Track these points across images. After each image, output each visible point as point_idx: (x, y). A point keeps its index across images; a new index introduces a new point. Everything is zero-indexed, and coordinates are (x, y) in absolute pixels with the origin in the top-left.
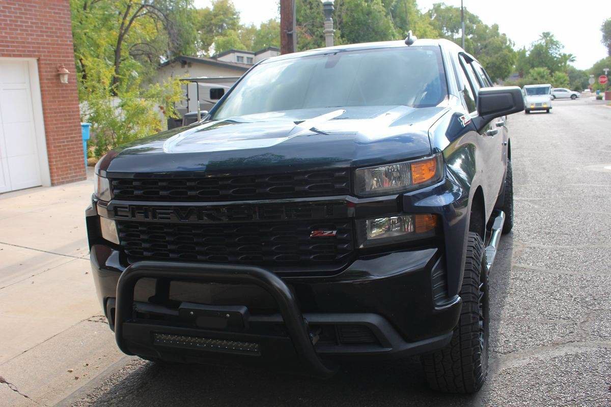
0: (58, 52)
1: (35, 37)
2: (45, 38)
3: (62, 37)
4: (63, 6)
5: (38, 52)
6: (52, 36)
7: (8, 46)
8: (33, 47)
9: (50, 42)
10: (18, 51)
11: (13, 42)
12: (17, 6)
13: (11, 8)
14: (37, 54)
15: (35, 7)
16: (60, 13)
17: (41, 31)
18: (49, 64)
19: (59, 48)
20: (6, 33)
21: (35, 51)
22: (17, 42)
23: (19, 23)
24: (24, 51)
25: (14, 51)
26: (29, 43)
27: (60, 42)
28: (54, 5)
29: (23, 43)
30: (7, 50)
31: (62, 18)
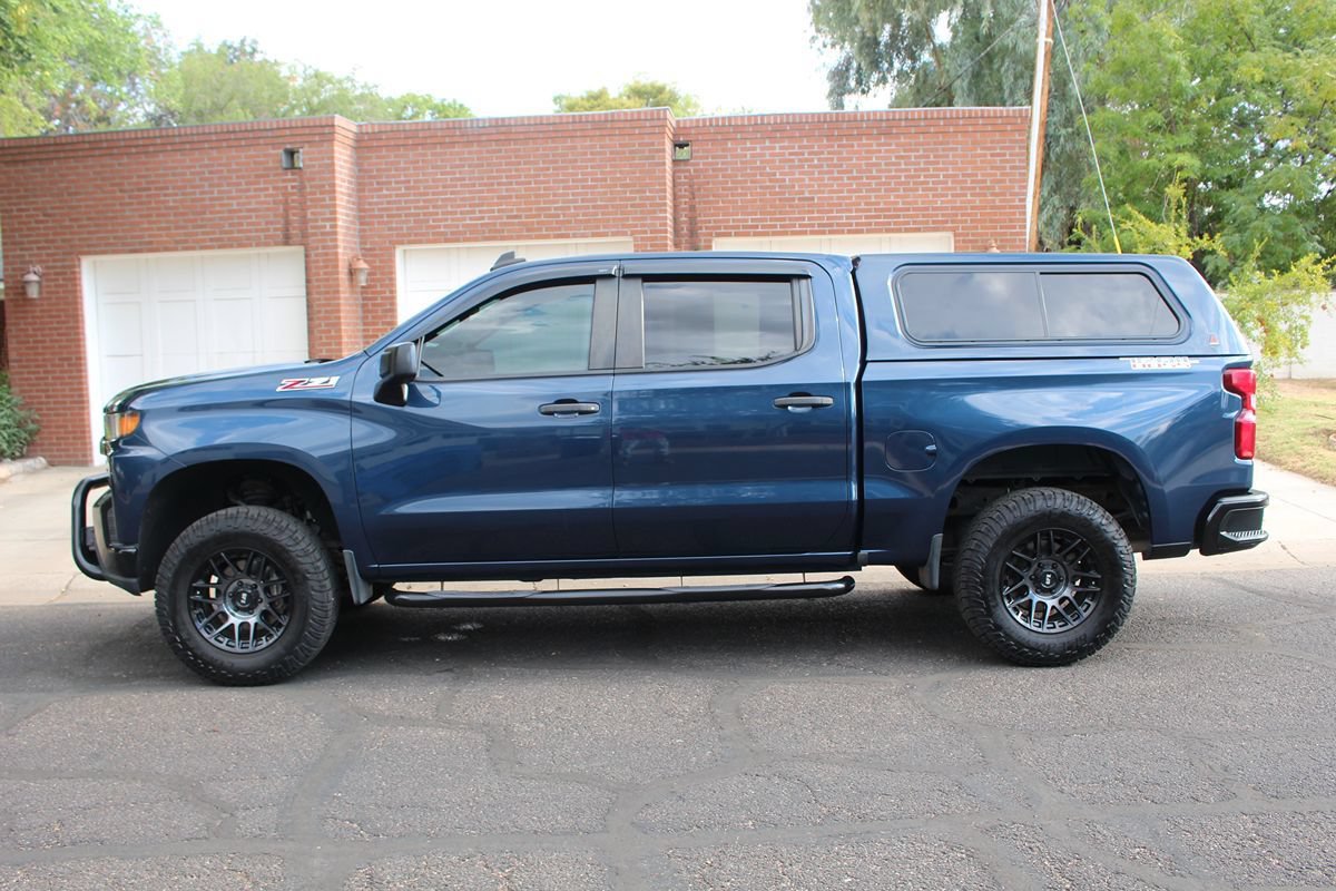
0: (991, 221)
1: (950, 198)
2: (969, 198)
3: (1003, 194)
4: (1011, 141)
5: (953, 222)
6: (985, 195)
7: (898, 216)
8: (943, 215)
9: (978, 203)
10: (915, 222)
11: (908, 210)
12: (921, 153)
13: (909, 157)
14: (949, 225)
15: (956, 149)
16: (1004, 155)
17: (962, 188)
18: (971, 241)
19: (995, 214)
20: (897, 196)
21: (947, 222)
22: (914, 209)
23: (922, 179)
24: (927, 222)
25: (908, 223)
26: (934, 209)
27: (998, 204)
28: (992, 142)
29: (927, 209)
30: (895, 223)
31: (1007, 161)
